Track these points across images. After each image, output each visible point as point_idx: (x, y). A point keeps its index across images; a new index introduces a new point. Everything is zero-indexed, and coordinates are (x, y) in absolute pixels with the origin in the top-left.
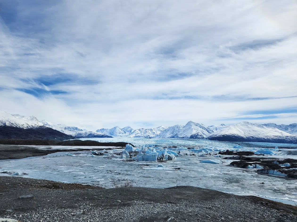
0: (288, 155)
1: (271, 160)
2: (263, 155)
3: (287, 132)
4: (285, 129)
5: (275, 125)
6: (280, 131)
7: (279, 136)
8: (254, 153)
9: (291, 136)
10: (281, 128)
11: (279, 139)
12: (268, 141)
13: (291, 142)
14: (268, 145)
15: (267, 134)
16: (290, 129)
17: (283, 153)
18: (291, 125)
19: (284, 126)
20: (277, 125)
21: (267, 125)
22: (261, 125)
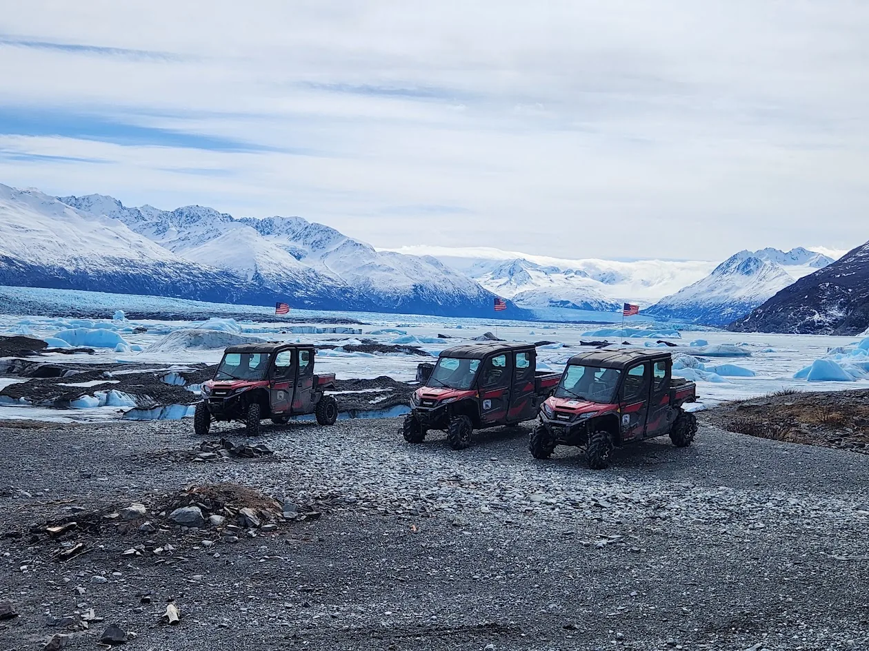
0: (189, 350)
1: (144, 371)
2: (91, 352)
3: (163, 241)
4: (155, 229)
5: (115, 207)
6: (135, 237)
7: (129, 258)
8: (46, 345)
9: (177, 263)
10: (142, 222)
11: (126, 277)
12: (79, 281)
13: (173, 290)
14: (78, 304)
15: (78, 248)
16: (174, 229)
17: (170, 342)
18: (180, 213)
19: (156, 214)
20: (125, 208)
21: (81, 201)
22: (57, 201)
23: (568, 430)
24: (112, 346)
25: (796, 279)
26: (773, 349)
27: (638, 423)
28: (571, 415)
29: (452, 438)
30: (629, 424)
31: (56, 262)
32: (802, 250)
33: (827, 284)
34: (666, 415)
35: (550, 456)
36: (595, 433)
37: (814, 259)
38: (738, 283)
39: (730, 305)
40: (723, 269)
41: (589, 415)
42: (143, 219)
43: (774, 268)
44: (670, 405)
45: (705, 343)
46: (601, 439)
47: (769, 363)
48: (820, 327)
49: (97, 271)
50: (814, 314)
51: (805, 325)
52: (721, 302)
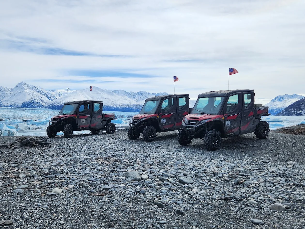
3: (135, 100)
4: (133, 97)
5: (124, 92)
6: (129, 99)
7: (127, 104)
9: (138, 104)
10: (130, 96)
11: (127, 108)
12: (117, 109)
15: (116, 102)
16: (137, 97)
18: (138, 93)
19: (133, 93)
20: (126, 92)
21: (117, 91)
22: (111, 92)
23: (194, 129)
24: (121, 123)
25: (294, 102)
26: (289, 120)
27: (235, 125)
28: (196, 121)
29: (145, 136)
30: (230, 126)
31: (112, 105)
32: (296, 94)
33: (303, 103)
34: (252, 122)
35: (189, 144)
36: (209, 131)
37: (299, 97)
38: (278, 104)
39: (276, 109)
40: (274, 100)
41: (206, 121)
42: (131, 95)
43: (288, 99)
44: (254, 117)
45: (270, 119)
46: (212, 133)
47: (288, 123)
48: (301, 114)
49: (121, 107)
50: (300, 111)
51: (297, 114)
52: (274, 109)
